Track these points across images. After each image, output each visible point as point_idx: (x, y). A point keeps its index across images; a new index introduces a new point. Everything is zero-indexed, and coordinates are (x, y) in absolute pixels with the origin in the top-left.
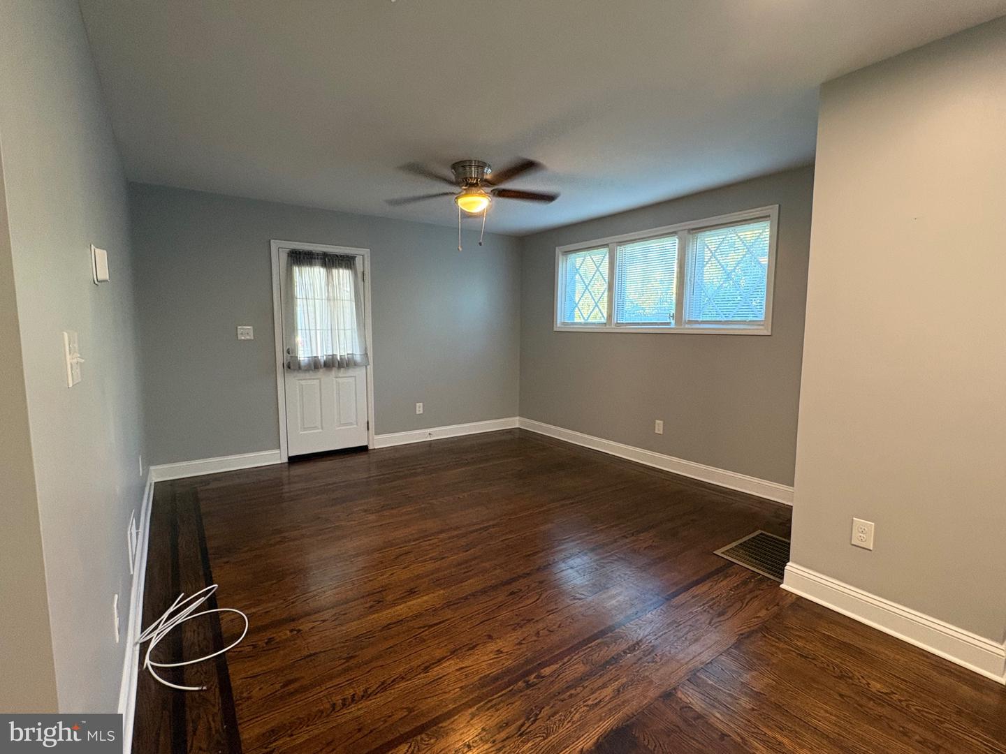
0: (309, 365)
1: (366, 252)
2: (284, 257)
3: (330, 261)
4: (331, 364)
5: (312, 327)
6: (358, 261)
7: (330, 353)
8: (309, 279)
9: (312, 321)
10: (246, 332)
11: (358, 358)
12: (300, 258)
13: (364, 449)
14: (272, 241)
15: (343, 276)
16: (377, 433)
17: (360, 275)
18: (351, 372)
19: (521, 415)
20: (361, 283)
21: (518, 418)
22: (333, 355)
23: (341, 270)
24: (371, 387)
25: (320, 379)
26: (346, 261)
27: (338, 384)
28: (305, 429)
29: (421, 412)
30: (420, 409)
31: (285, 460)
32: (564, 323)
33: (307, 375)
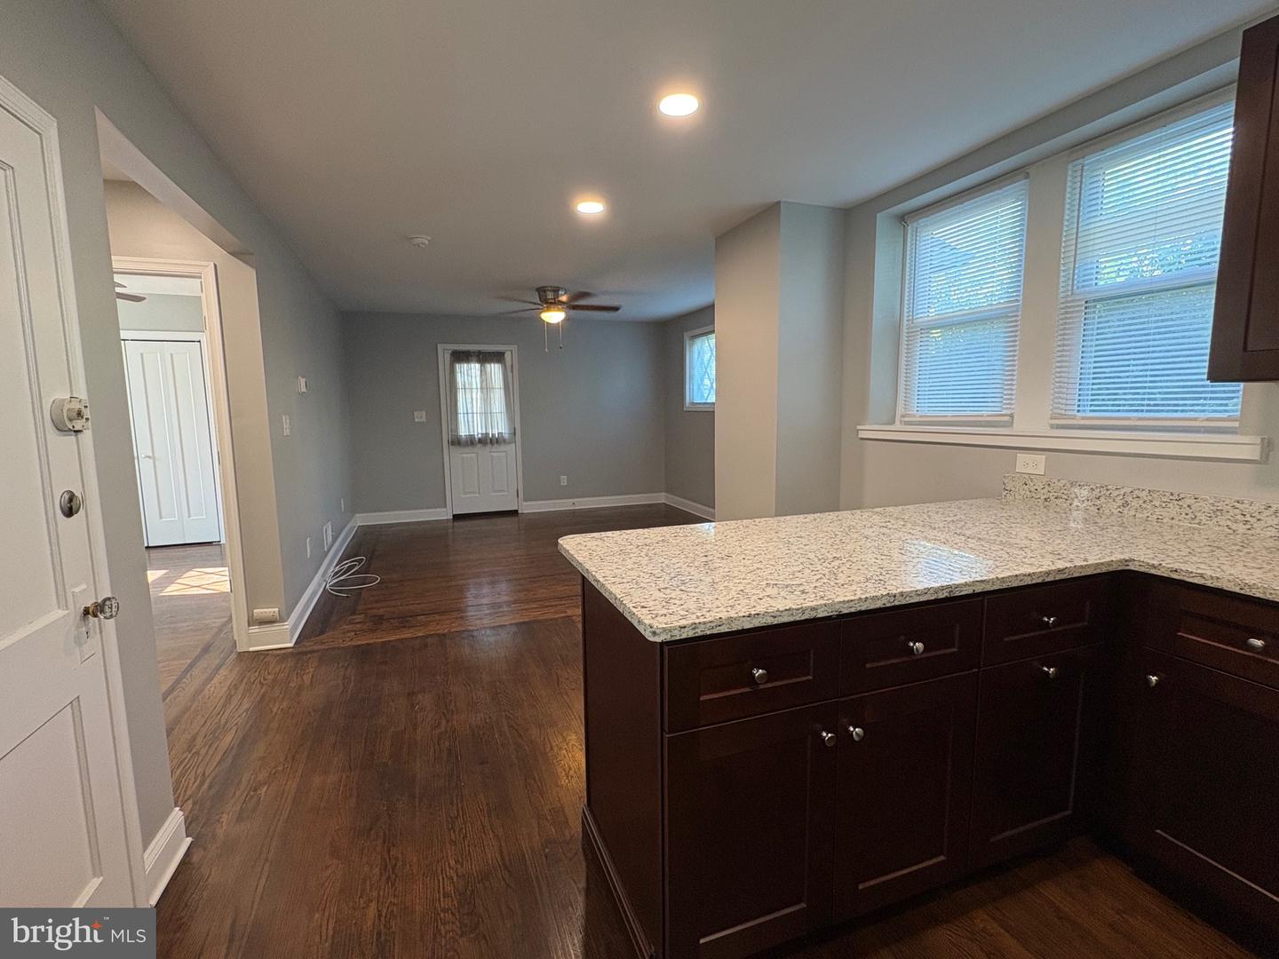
0: (467, 442)
1: (514, 348)
2: (448, 357)
3: (484, 358)
4: (486, 441)
5: (470, 411)
6: (508, 356)
7: (484, 432)
8: (468, 374)
9: (469, 406)
10: (421, 417)
11: (506, 436)
12: (461, 356)
13: (514, 513)
14: (439, 345)
15: (495, 370)
16: (525, 500)
17: (509, 369)
18: (503, 447)
19: (665, 492)
20: (510, 374)
21: (664, 494)
22: (487, 434)
23: (492, 365)
24: (520, 461)
25: (477, 453)
26: (497, 357)
27: (492, 456)
28: (465, 493)
29: (566, 484)
30: (564, 480)
31: (451, 517)
32: (693, 403)
33: (467, 450)
